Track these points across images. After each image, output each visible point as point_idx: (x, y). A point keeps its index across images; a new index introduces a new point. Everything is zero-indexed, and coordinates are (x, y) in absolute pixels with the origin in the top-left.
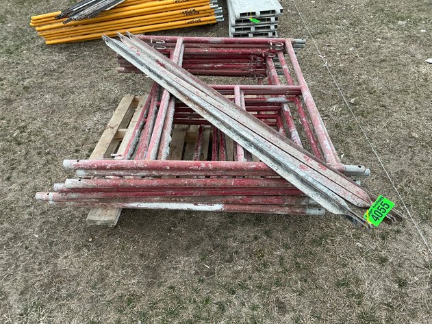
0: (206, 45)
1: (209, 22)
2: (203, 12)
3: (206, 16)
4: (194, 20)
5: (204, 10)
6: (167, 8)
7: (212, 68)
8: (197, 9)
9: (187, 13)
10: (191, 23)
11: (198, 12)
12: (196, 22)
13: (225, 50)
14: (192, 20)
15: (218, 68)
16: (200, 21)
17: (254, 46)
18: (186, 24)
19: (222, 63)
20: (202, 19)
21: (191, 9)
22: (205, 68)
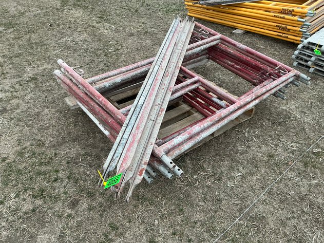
0: (234, 47)
1: (295, 41)
2: (292, 31)
3: (295, 36)
4: (284, 35)
5: (294, 30)
6: (266, 18)
7: (232, 66)
8: (288, 27)
9: (280, 28)
10: (280, 36)
11: (289, 30)
12: (284, 37)
13: (245, 57)
14: (281, 34)
15: (236, 68)
16: (287, 38)
17: (267, 63)
18: (276, 35)
19: (241, 66)
20: (289, 37)
21: (284, 26)
22: (228, 64)
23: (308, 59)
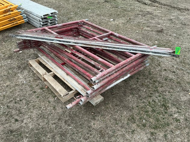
0: (56, 28)
1: (21, 23)
5: (18, 18)
9: (11, 21)
10: (13, 25)
11: (15, 19)
12: (16, 24)
13: (64, 29)
14: (13, 24)
16: (17, 23)
18: (11, 26)
20: (18, 22)
21: (12, 18)
23: (46, 23)
